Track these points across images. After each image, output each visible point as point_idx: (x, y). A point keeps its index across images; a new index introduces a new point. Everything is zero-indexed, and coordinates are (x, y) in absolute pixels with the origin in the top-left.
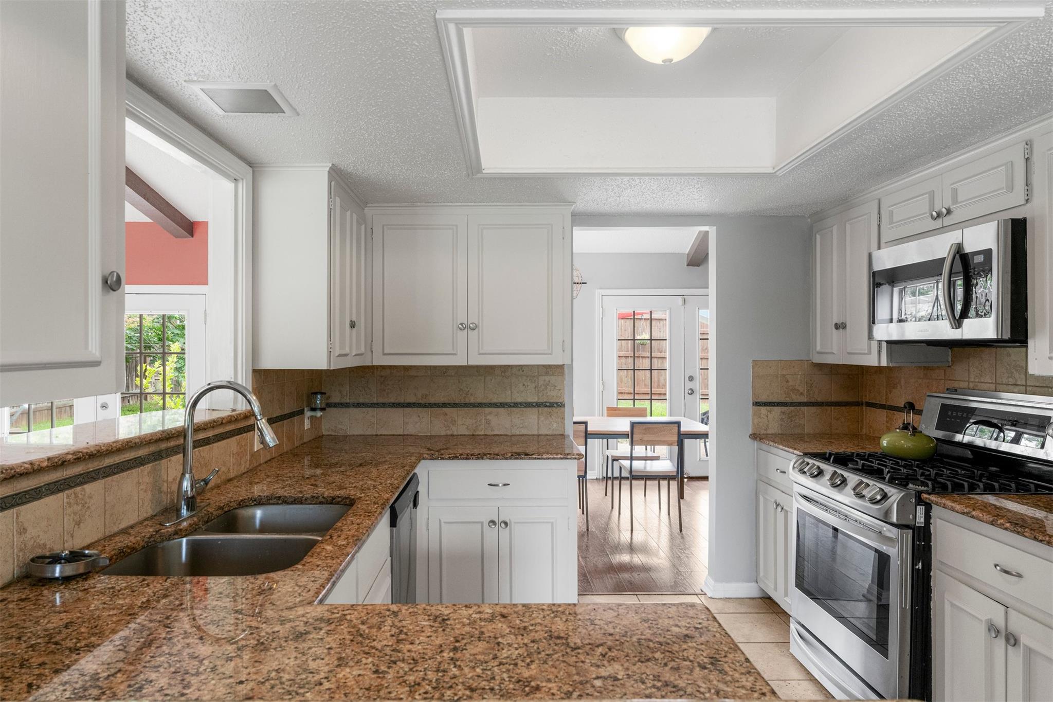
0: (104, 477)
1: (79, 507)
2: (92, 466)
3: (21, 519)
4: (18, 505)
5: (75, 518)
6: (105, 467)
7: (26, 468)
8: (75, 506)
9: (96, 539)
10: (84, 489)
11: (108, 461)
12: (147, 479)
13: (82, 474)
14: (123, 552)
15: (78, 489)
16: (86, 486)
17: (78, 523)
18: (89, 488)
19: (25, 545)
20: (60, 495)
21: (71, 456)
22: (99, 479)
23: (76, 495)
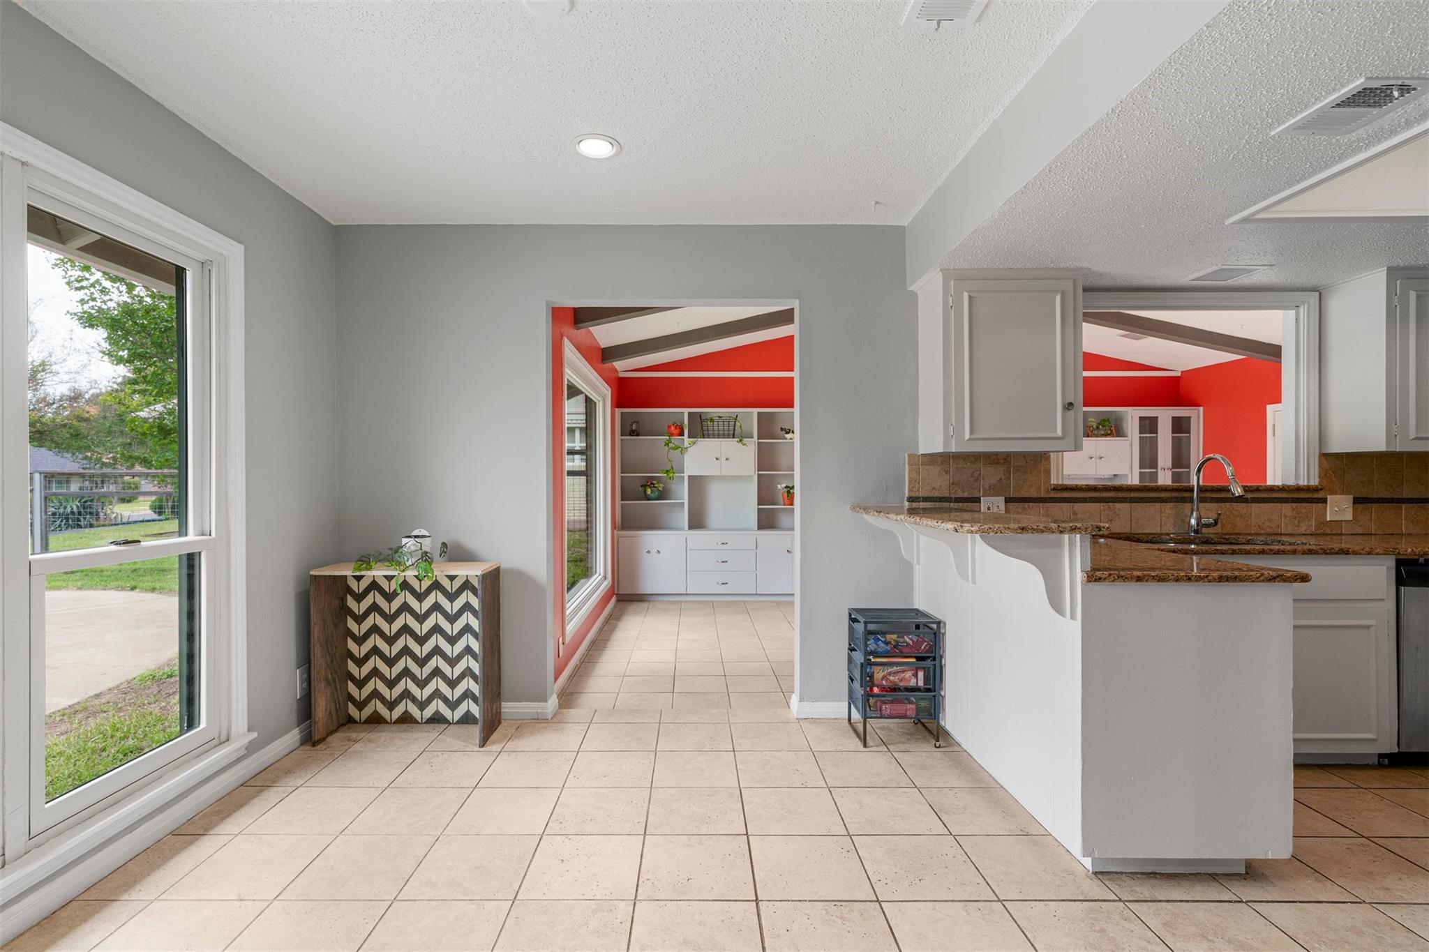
0: (1129, 502)
1: (1112, 513)
2: (1120, 495)
3: (1074, 508)
4: (1073, 502)
5: (1108, 517)
6: (1131, 498)
7: (1073, 487)
8: (1109, 512)
10: (1115, 505)
11: (1133, 495)
12: (1169, 511)
13: (1114, 498)
15: (1111, 504)
17: (1111, 521)
18: (1118, 505)
20: (1098, 504)
22: (1126, 502)
23: (1109, 507)
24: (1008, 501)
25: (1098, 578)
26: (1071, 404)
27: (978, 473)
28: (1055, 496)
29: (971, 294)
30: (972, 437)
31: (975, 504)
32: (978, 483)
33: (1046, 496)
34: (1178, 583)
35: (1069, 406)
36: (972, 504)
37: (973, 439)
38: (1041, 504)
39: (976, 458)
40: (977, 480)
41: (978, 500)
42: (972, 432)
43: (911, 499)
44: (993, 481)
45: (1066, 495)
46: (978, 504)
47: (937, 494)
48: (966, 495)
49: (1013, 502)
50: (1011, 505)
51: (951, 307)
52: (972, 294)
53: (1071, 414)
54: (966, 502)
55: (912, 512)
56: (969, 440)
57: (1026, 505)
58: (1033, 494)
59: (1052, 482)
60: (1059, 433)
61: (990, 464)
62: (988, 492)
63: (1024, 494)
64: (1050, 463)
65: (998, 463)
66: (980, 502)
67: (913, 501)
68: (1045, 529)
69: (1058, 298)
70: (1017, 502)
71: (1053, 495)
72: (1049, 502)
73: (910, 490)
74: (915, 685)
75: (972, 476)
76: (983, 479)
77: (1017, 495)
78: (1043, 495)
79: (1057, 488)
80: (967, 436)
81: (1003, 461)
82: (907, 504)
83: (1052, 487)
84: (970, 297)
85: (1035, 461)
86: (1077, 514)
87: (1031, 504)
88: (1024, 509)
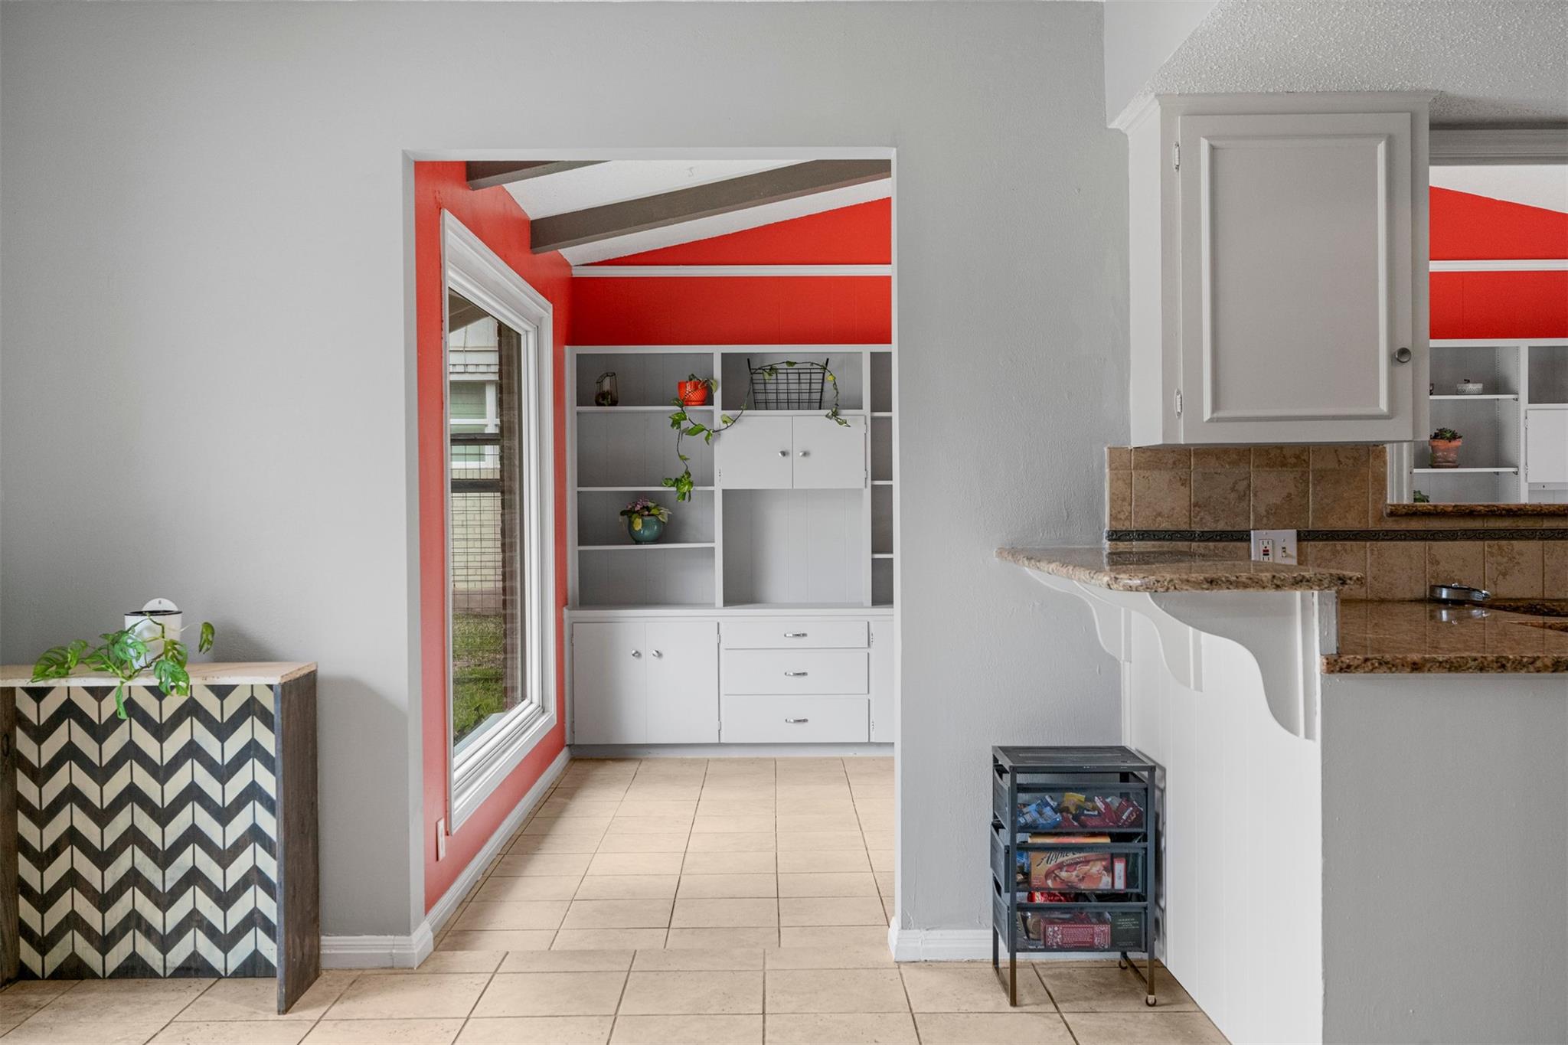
0: (1540, 539)
1: (1505, 560)
2: (1523, 524)
3: (1432, 551)
4: (1430, 540)
5: (1499, 568)
6: (1543, 530)
7: (1429, 509)
8: (1499, 557)
9: (1530, 596)
10: (1512, 545)
11: (1547, 524)
13: (1509, 530)
14: (1535, 608)
15: (1503, 543)
16: (1514, 543)
17: (1504, 575)
18: (1518, 545)
19: (1438, 574)
20: (1479, 543)
21: (1482, 508)
22: (1534, 538)
23: (1500, 547)
24: (1303, 537)
25: (1344, 666)
26: (1404, 352)
27: (1245, 483)
28: (1396, 527)
29: (1213, 143)
30: (1215, 415)
31: (1239, 544)
32: (1244, 504)
33: (1378, 528)
34: (1484, 675)
35: (1401, 355)
36: (1233, 543)
37: (1219, 420)
38: (1368, 544)
39: (1241, 454)
40: (1243, 497)
41: (1244, 537)
42: (1216, 406)
43: (1115, 536)
44: (1274, 498)
45: (1415, 525)
46: (1244, 544)
47: (1165, 525)
48: (1221, 526)
49: (1313, 540)
50: (1311, 547)
51: (1177, 167)
52: (1215, 143)
53: (1405, 371)
54: (1220, 540)
55: (1117, 560)
56: (1211, 420)
57: (1339, 545)
58: (1352, 523)
59: (1388, 502)
60: (1383, 406)
61: (1267, 465)
62: (1265, 520)
63: (1336, 523)
64: (1385, 463)
65: (1283, 465)
66: (1250, 540)
67: (1119, 539)
68: (1250, 582)
69: (1381, 148)
70: (1321, 540)
71: (1391, 525)
72: (1383, 540)
73: (1114, 518)
74: (1109, 887)
75: (1233, 489)
76: (1255, 495)
77: (1321, 526)
78: (1371, 525)
79: (1395, 513)
80: (1207, 415)
81: (1293, 460)
82: (1106, 544)
83: (1388, 511)
84: (1213, 149)
85: (1355, 459)
86: (1438, 563)
87: (1348, 543)
88: (1335, 553)
